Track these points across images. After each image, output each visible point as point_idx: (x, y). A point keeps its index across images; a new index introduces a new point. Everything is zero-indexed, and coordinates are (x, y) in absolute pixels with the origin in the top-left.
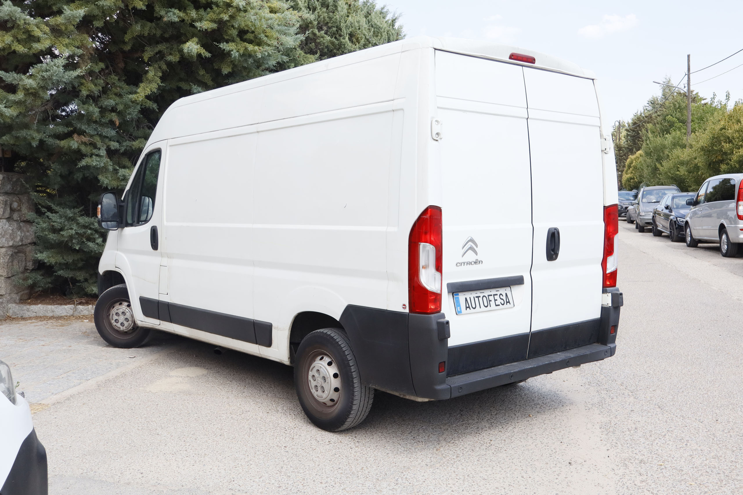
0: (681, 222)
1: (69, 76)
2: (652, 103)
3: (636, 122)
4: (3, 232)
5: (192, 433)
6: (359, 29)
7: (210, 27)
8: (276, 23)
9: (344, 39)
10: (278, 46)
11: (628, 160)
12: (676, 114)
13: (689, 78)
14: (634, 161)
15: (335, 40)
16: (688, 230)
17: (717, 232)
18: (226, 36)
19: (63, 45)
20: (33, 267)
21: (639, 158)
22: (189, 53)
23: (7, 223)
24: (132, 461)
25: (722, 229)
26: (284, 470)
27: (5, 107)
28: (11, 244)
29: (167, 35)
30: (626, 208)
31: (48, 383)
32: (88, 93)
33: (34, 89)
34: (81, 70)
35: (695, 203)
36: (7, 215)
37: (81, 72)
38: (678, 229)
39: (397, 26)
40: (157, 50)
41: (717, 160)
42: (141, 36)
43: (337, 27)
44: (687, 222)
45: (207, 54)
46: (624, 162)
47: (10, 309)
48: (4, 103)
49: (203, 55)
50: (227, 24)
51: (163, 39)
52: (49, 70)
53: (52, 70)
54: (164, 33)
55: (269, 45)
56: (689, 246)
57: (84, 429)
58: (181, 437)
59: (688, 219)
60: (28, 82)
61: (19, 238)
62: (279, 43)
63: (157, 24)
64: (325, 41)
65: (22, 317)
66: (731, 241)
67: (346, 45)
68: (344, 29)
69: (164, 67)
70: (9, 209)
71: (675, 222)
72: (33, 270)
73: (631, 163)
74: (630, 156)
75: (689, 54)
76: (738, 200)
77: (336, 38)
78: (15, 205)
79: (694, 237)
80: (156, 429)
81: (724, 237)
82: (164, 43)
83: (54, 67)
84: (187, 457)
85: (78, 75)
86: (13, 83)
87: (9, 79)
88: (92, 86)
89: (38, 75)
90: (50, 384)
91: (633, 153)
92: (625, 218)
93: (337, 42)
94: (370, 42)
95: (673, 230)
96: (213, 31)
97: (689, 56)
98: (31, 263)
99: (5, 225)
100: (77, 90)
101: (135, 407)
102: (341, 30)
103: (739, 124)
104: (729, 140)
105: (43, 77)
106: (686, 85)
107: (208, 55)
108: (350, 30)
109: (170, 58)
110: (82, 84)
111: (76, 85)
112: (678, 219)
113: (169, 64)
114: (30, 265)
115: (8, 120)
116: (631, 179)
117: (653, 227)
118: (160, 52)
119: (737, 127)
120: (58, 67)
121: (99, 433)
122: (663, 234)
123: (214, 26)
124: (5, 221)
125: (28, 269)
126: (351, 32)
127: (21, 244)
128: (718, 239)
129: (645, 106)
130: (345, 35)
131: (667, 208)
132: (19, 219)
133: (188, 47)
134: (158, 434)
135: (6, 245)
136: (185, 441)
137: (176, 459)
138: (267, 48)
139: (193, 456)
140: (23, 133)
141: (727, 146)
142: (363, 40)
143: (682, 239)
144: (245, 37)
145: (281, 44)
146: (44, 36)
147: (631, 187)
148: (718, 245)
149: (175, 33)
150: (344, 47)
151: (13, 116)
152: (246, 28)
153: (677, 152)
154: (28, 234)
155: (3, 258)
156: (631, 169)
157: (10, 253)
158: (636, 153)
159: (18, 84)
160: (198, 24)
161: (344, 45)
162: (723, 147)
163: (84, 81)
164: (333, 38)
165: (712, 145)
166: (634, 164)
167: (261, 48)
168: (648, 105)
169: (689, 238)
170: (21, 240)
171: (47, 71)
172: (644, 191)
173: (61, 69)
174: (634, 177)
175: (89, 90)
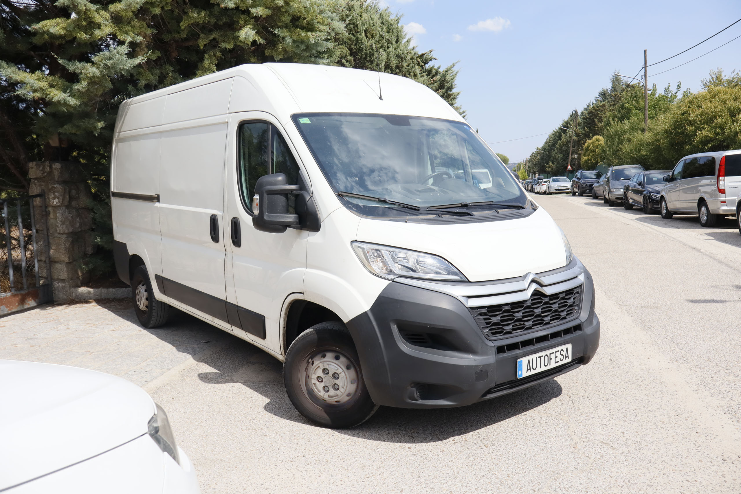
0: (654, 196)
1: (132, 64)
2: (602, 95)
3: (591, 111)
4: (63, 219)
5: (302, 433)
6: (374, 26)
7: (265, 13)
8: (328, 8)
9: (360, 35)
10: (329, 31)
11: (586, 144)
12: (632, 102)
13: (645, 70)
14: (591, 145)
15: (352, 36)
16: (663, 203)
17: (696, 205)
18: (280, 22)
19: (123, 31)
20: (92, 251)
21: (595, 142)
22: (246, 39)
23: (67, 210)
24: (251, 472)
25: (702, 202)
26: (422, 480)
27: (69, 96)
28: (71, 230)
29: (221, 23)
30: (591, 185)
31: (130, 373)
32: (146, 82)
33: (98, 77)
34: (142, 58)
35: (671, 179)
36: (66, 203)
37: (143, 60)
38: (651, 203)
39: (400, 25)
40: (211, 37)
41: (679, 141)
42: (196, 24)
43: (354, 24)
44: (662, 197)
45: (260, 40)
46: (582, 146)
47: (73, 293)
48: (68, 92)
49: (258, 42)
50: (280, 10)
51: (217, 27)
52: (112, 58)
53: (115, 58)
54: (218, 20)
55: (321, 31)
56: (665, 217)
57: (184, 430)
58: (292, 439)
59: (663, 193)
60: (91, 70)
61: (78, 224)
62: (331, 29)
63: (211, 12)
64: (344, 37)
65: (84, 300)
66: (711, 212)
67: (363, 41)
68: (360, 25)
69: (219, 54)
70: (68, 197)
71: (649, 196)
72: (92, 254)
73: (589, 147)
74: (588, 141)
75: (645, 49)
76: (719, 176)
77: (353, 34)
78: (74, 192)
79: (669, 210)
80: (262, 429)
81: (703, 209)
82: (218, 31)
83: (117, 55)
84: (308, 464)
85: (140, 64)
86: (76, 71)
87: (72, 68)
88: (150, 76)
89: (101, 63)
90: (132, 375)
91: (590, 138)
92: (591, 194)
93: (354, 38)
94: (383, 38)
95: (647, 204)
96: (268, 17)
97: (645, 51)
98: (90, 248)
99: (65, 213)
100: (135, 78)
101: (229, 401)
102: (357, 26)
103: (701, 109)
104: (690, 123)
105: (106, 65)
106: (643, 77)
107: (262, 42)
108: (366, 26)
109: (224, 45)
110: (140, 73)
111: (135, 73)
112: (651, 194)
113: (224, 51)
114: (90, 250)
115: (71, 110)
116: (588, 160)
117: (625, 202)
118: (214, 39)
119: (699, 111)
120: (121, 55)
121: (202, 436)
122: (634, 207)
123: (268, 12)
124: (64, 208)
125: (87, 254)
126: (366, 29)
127: (80, 230)
128: (697, 211)
129: (597, 98)
130: (362, 31)
131: (640, 184)
132: (77, 206)
133: (246, 33)
134: (266, 435)
135: (66, 231)
136: (298, 443)
137: (298, 468)
138: (320, 34)
139: (315, 464)
140: (85, 123)
141: (690, 128)
142: (378, 36)
143: (657, 212)
144: (296, 24)
145: (333, 30)
146: (104, 22)
147: (588, 167)
148: (698, 215)
149: (228, 20)
150: (362, 42)
151: (76, 105)
152: (299, 14)
153: (638, 136)
154: (86, 220)
155: (64, 244)
156: (588, 152)
157: (70, 239)
158: (592, 138)
159: (81, 73)
160: (253, 11)
161: (361, 40)
162: (685, 128)
163: (143, 71)
164: (350, 35)
165: (676, 128)
166: (591, 147)
167: (314, 34)
168: (599, 96)
169: (665, 211)
170: (81, 226)
171: (110, 59)
172: (612, 170)
173: (124, 57)
174: (591, 159)
175: (147, 80)
